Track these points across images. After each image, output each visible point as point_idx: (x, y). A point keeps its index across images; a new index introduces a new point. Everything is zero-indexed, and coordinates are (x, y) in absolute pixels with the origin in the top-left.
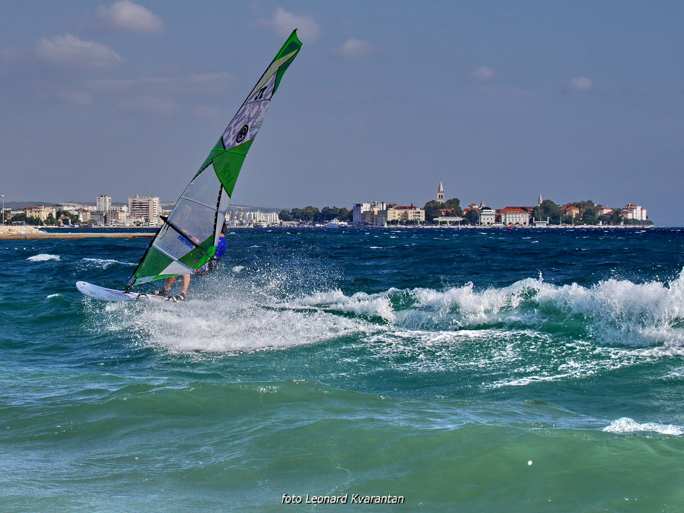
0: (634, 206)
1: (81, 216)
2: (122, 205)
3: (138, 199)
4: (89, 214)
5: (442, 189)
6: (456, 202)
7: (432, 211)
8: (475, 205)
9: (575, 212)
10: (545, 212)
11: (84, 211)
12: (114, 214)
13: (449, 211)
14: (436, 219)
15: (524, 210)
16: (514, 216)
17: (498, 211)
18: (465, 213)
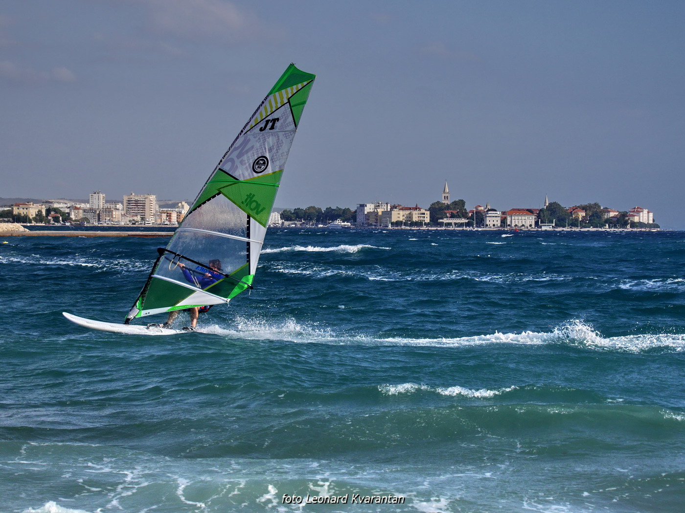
0: (641, 209)
1: (73, 213)
2: (116, 202)
3: (134, 197)
4: (81, 211)
5: (447, 190)
6: (462, 203)
7: (437, 211)
8: (480, 206)
9: (581, 214)
10: (551, 215)
11: (76, 208)
12: (109, 211)
13: (455, 212)
14: (441, 221)
15: (530, 211)
16: (520, 218)
17: (503, 213)
18: (470, 215)
